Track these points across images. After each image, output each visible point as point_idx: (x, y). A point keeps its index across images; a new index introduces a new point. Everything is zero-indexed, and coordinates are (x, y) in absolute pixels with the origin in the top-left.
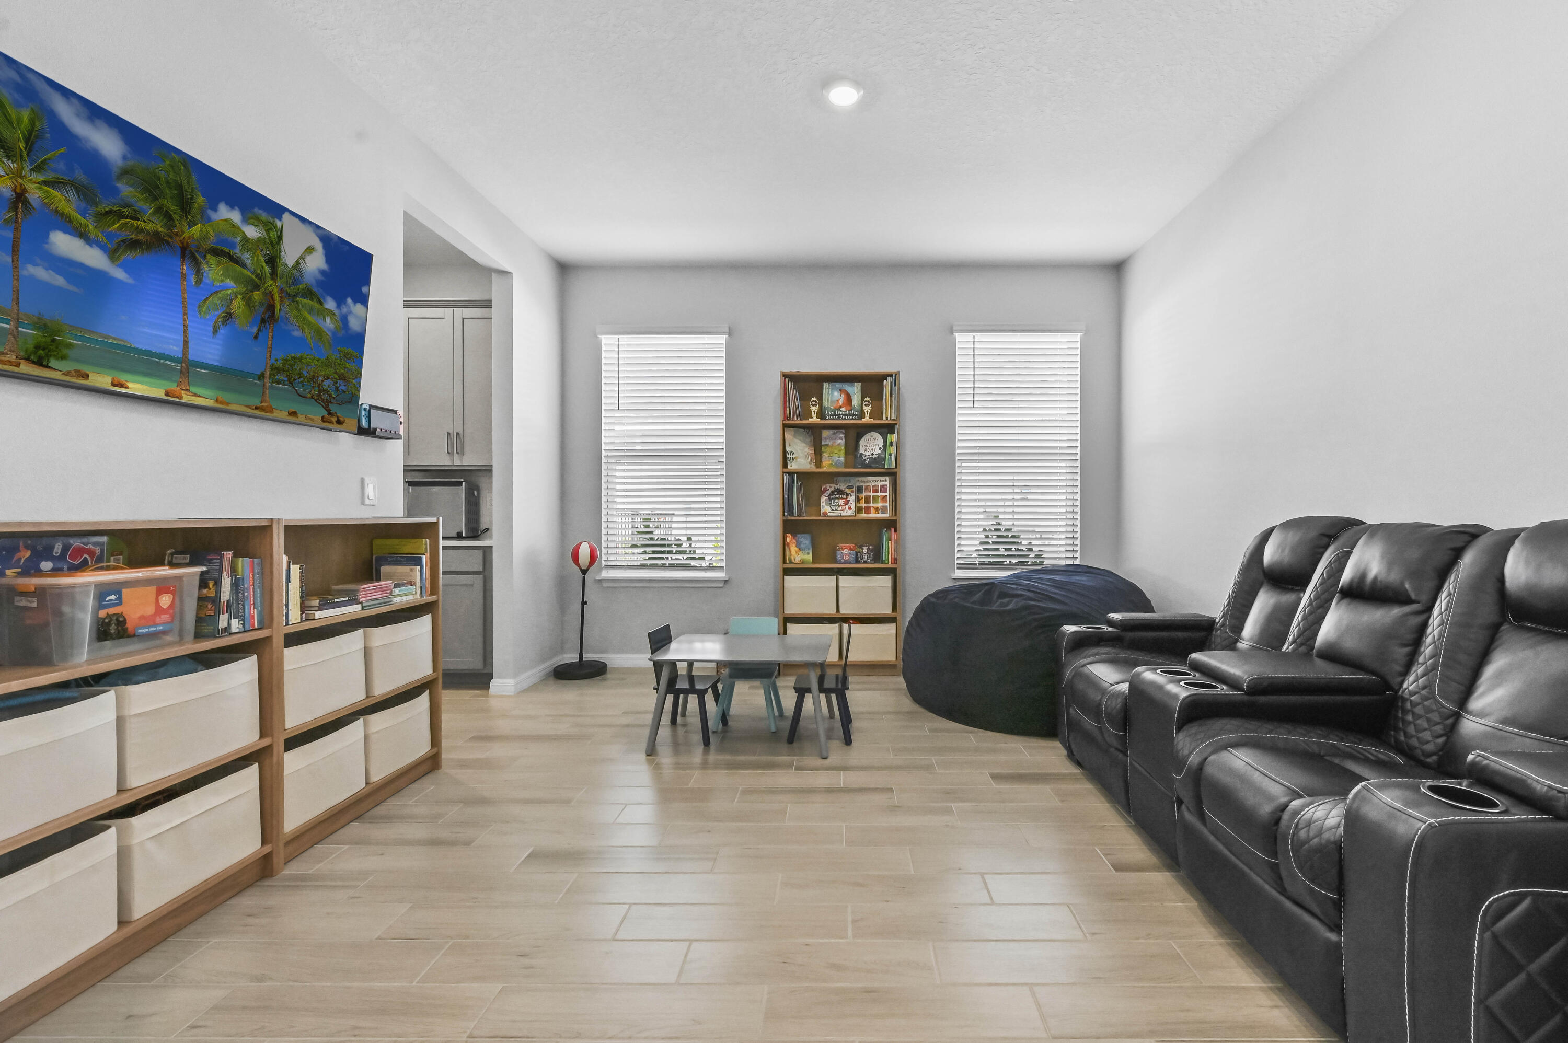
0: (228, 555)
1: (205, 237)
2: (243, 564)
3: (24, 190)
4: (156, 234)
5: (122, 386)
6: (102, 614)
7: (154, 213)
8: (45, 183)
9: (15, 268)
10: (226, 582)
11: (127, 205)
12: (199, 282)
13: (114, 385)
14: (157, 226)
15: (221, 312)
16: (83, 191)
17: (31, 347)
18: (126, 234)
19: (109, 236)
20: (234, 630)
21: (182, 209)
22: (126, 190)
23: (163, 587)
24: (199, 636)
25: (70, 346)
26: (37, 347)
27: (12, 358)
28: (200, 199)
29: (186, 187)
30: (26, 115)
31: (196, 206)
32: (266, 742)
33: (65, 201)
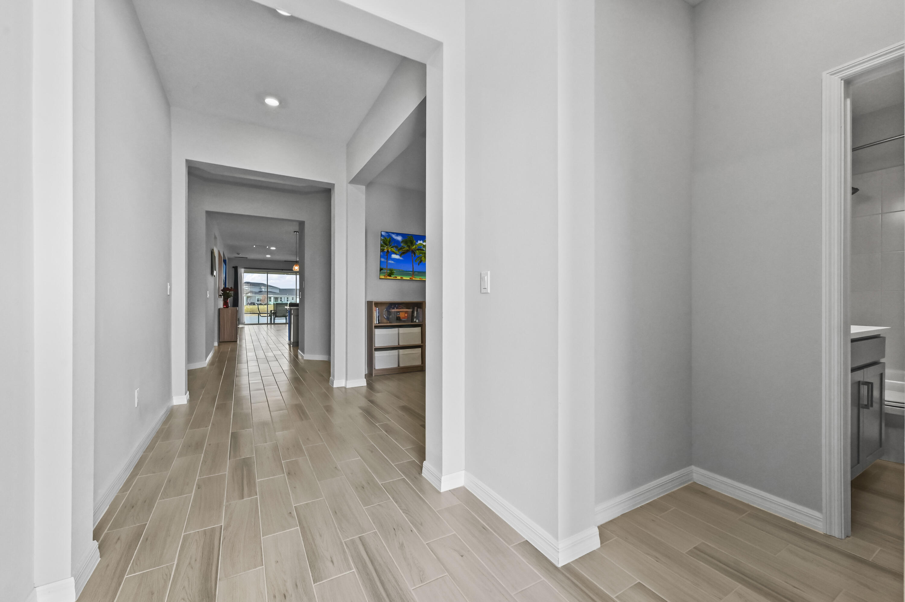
0: (416, 308)
1: (416, 247)
2: (419, 309)
3: (388, 250)
4: (407, 250)
5: (402, 278)
6: (397, 316)
7: (407, 247)
8: (391, 248)
9: (387, 262)
10: (415, 313)
11: (403, 247)
12: (415, 256)
13: (401, 278)
14: (407, 248)
15: (420, 261)
16: (396, 247)
17: (389, 274)
18: (402, 251)
19: (399, 253)
20: (417, 322)
21: (411, 244)
22: (402, 244)
23: (406, 312)
24: (412, 322)
25: (394, 272)
26: (390, 274)
27: (386, 276)
28: (415, 241)
29: (412, 240)
30: (389, 239)
31: (414, 243)
32: (422, 344)
33: (393, 250)
